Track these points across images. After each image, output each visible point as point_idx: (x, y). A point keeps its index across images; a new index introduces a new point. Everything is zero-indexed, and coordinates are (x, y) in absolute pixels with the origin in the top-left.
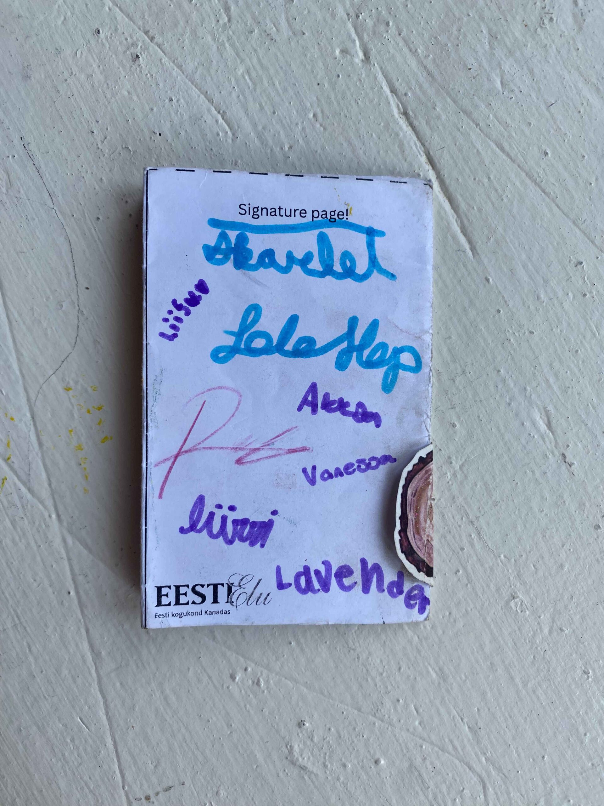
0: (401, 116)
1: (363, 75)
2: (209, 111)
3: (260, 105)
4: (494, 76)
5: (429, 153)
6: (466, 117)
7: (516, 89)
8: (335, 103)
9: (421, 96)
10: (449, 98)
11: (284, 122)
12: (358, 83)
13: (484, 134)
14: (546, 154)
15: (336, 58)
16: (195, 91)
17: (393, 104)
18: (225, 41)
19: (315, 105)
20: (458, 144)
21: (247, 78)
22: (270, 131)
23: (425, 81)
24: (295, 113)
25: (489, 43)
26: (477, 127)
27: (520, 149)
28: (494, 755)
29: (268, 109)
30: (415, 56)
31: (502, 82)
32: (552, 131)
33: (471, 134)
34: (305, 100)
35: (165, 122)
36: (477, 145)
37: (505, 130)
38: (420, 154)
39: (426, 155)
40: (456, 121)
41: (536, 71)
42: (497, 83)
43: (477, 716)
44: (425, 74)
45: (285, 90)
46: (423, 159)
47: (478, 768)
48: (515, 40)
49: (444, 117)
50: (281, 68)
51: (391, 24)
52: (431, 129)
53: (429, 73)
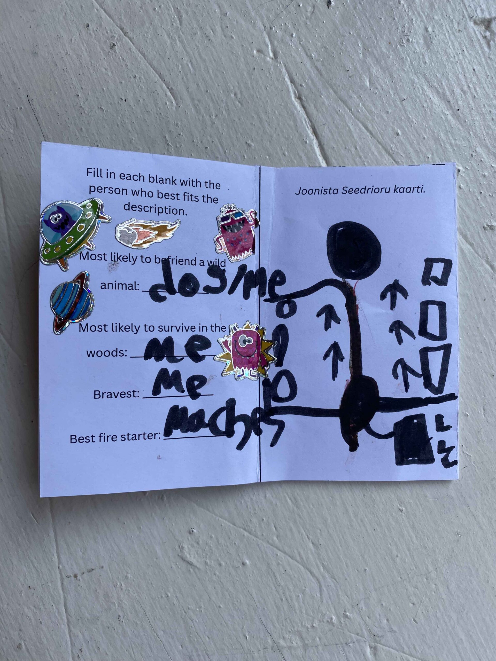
0: (297, 100)
1: (272, 69)
2: (161, 87)
3: (198, 85)
4: (365, 76)
5: (314, 127)
6: (343, 104)
7: (379, 87)
8: (251, 87)
9: (312, 86)
10: (331, 90)
11: (213, 98)
12: (268, 74)
13: (354, 116)
14: (398, 134)
15: (253, 56)
16: (152, 72)
17: (291, 91)
18: (177, 38)
19: (236, 88)
20: (335, 122)
21: (190, 65)
22: (203, 104)
23: (315, 77)
24: (222, 92)
25: (363, 54)
26: (350, 112)
27: (379, 129)
28: (329, 565)
29: (203, 89)
30: (310, 58)
31: (370, 81)
32: (403, 118)
33: (346, 116)
34: (229, 84)
35: (130, 92)
36: (349, 125)
37: (370, 115)
38: (308, 127)
39: (312, 129)
40: (335, 106)
41: (395, 75)
42: (366, 82)
43: (319, 535)
44: (316, 72)
45: (216, 76)
46: (310, 132)
47: (317, 574)
48: (381, 53)
49: (326, 102)
50: (215, 60)
51: (294, 36)
52: (317, 111)
53: (318, 71)
